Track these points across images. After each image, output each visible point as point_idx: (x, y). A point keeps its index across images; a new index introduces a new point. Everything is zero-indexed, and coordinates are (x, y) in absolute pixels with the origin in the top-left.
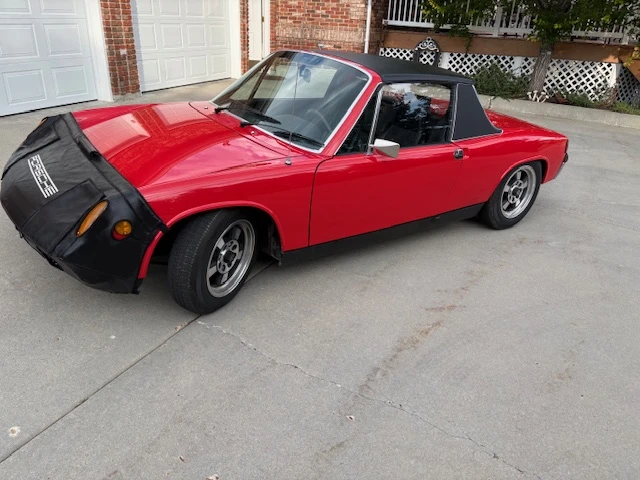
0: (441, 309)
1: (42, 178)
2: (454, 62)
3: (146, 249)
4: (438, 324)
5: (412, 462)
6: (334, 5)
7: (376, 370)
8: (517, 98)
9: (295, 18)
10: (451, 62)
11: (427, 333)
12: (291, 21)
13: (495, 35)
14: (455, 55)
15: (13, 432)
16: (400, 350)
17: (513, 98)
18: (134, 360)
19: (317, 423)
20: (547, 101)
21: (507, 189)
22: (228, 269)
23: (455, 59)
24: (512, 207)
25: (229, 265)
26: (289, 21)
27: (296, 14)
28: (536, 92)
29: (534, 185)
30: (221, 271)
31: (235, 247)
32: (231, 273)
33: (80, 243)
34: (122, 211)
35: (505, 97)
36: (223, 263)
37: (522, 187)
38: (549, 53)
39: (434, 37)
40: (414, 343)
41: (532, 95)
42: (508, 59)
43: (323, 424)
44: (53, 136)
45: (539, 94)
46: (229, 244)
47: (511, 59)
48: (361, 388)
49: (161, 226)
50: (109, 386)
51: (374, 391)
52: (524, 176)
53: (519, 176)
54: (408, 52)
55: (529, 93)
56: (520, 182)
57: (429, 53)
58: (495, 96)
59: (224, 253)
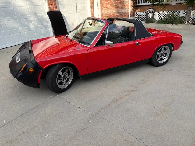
0: (129, 91)
1: (18, 58)
2: (160, 15)
3: (39, 75)
4: (126, 95)
5: (104, 134)
6: (119, 1)
7: (102, 108)
8: (180, 24)
9: (108, 7)
10: (158, 15)
11: (122, 98)
12: (107, 8)
13: (173, 4)
14: (160, 12)
15: (4, 122)
16: (111, 103)
17: (179, 24)
18: (37, 105)
19: (80, 123)
20: (191, 24)
21: (158, 53)
22: (65, 81)
23: (160, 13)
24: (162, 59)
25: (65, 79)
26: (106, 8)
27: (108, 6)
28: (187, 21)
29: (169, 52)
30: (62, 81)
31: (66, 74)
32: (66, 82)
33: (21, 74)
34: (30, 65)
35: (176, 24)
36: (63, 79)
37: (165, 53)
38: (191, 8)
39: (152, 7)
40: (117, 101)
41: (186, 23)
42: (178, 11)
43: (81, 123)
44: (25, 47)
45: (188, 22)
46: (64, 73)
47: (179, 11)
48: (96, 113)
49: (42, 69)
50: (29, 111)
51: (99, 114)
52: (165, 49)
53: (163, 49)
54: (144, 13)
55: (185, 22)
56: (164, 51)
57: (151, 13)
58: (173, 24)
59: (63, 76)
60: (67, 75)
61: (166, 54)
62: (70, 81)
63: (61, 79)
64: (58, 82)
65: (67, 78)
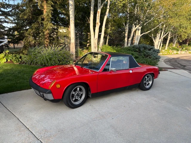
59: (76, 94)
60: (80, 92)
61: (150, 79)
63: (75, 97)
64: (74, 100)
65: (80, 95)
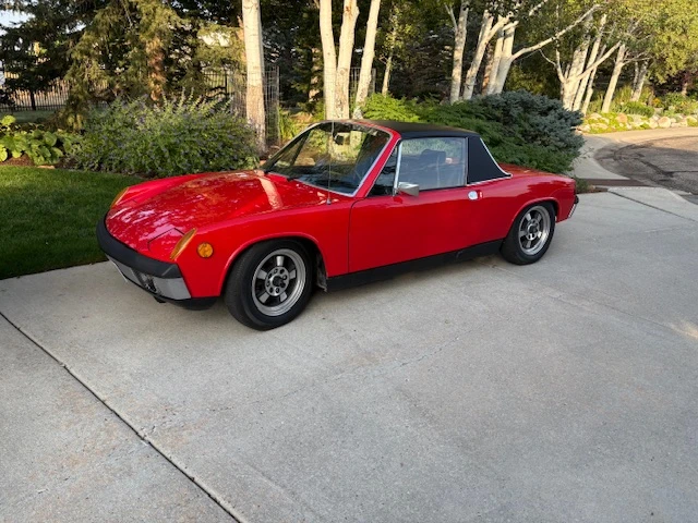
56: (534, 219)
60: (286, 272)
61: (541, 222)
62: (299, 289)
63: (268, 289)
64: (263, 301)
65: (287, 282)
